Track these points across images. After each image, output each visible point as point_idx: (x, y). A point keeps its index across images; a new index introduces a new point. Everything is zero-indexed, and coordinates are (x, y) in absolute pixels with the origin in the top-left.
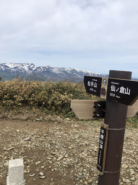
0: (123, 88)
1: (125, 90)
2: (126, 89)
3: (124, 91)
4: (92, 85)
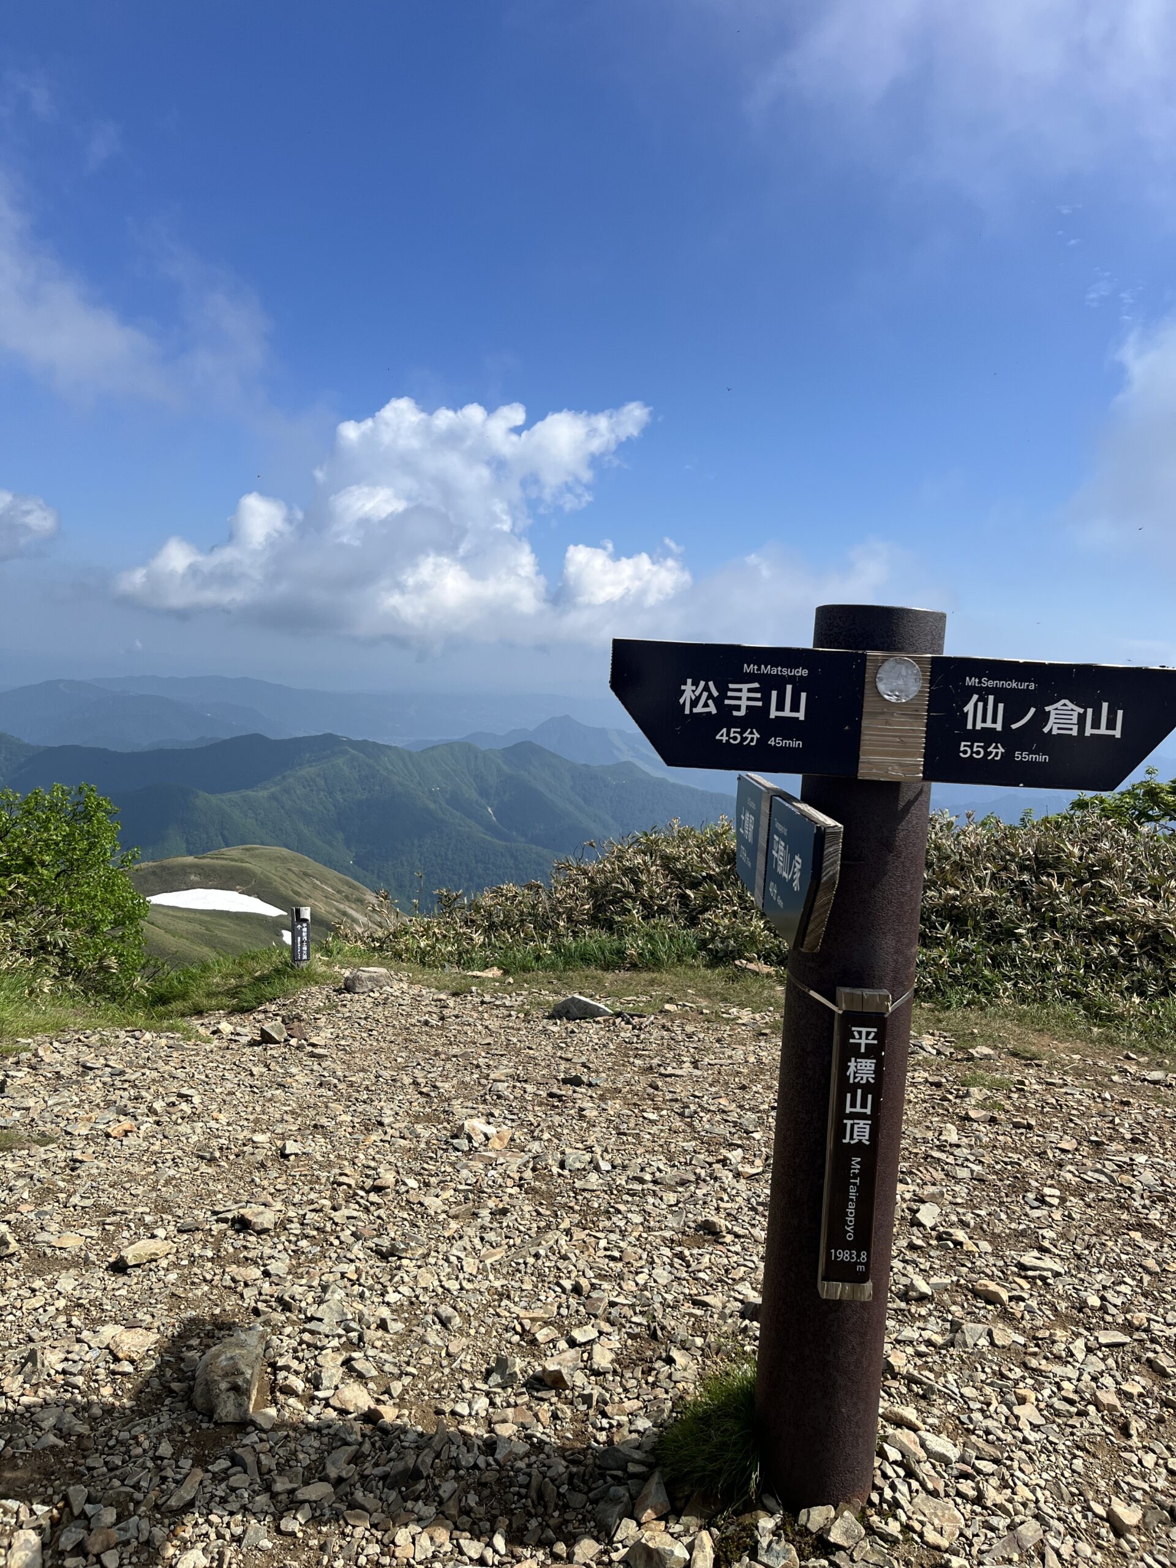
4: (738, 708)
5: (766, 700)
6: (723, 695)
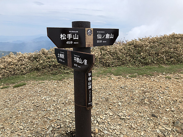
0: (108, 34)
5: (73, 36)
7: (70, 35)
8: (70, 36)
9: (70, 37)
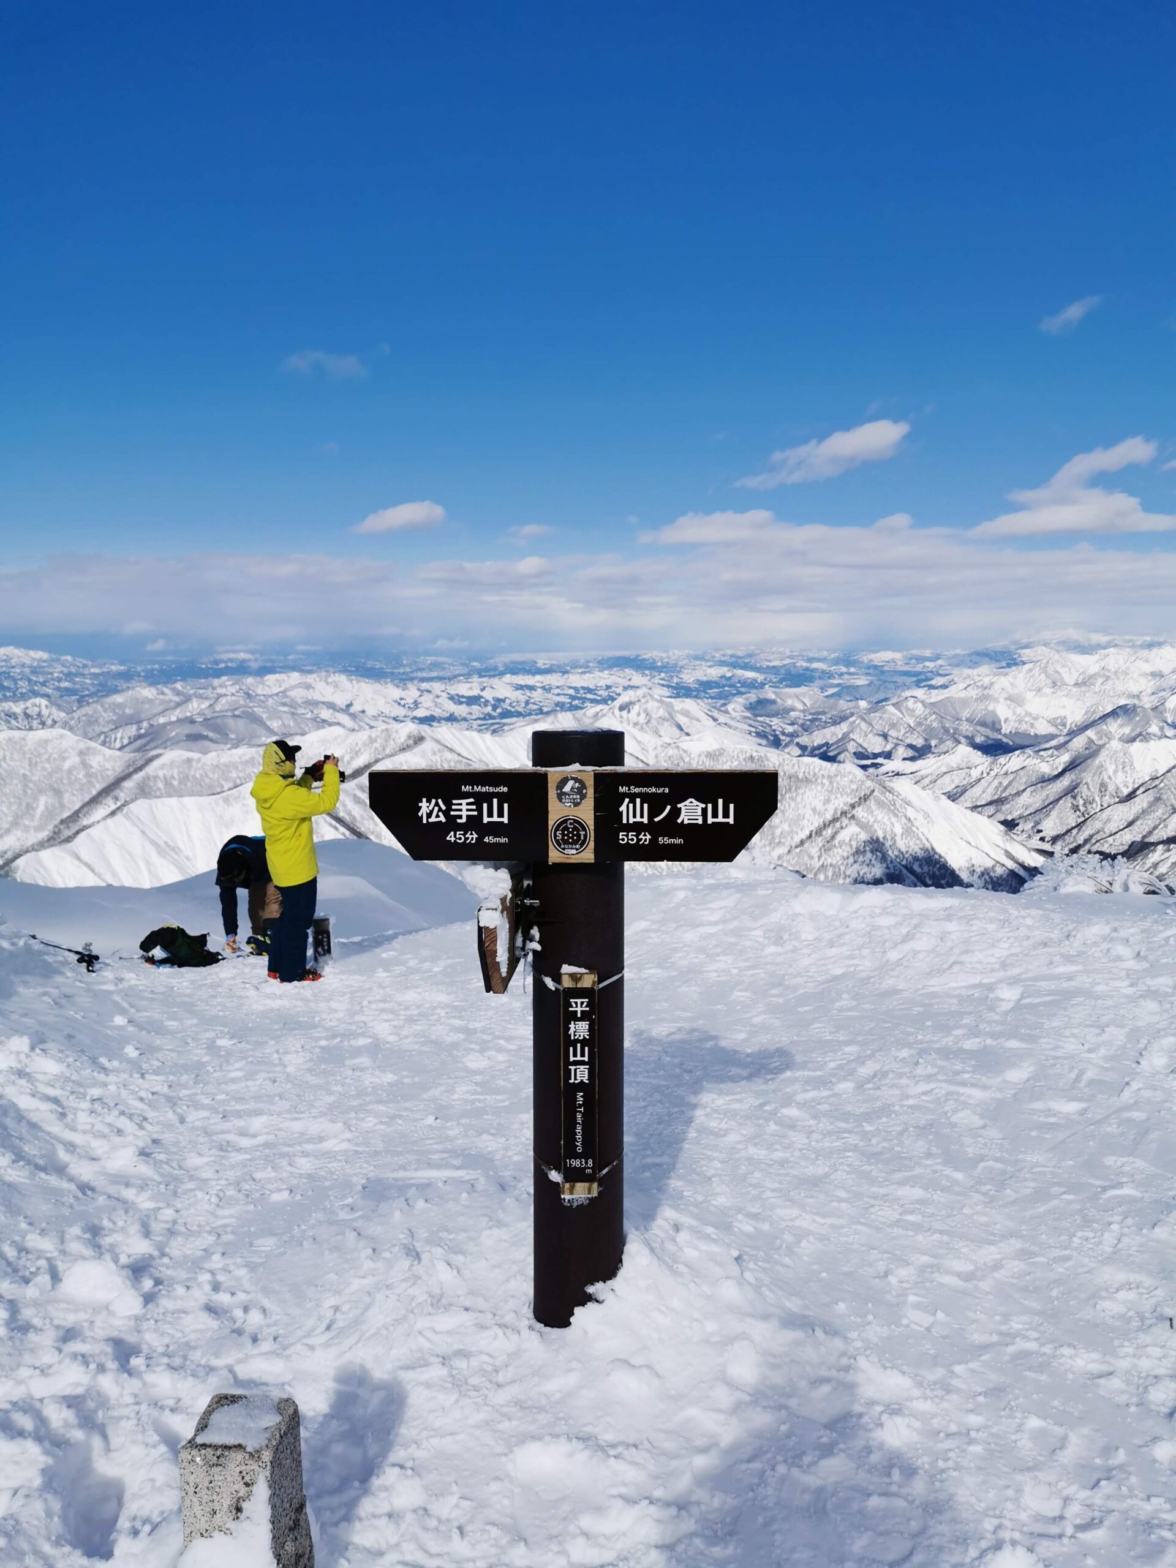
0: (696, 803)
1: (704, 812)
2: (710, 806)
3: (700, 813)
4: (460, 817)
5: (480, 810)
6: (449, 809)
7: (464, 802)
8: (464, 809)
9: (464, 814)
